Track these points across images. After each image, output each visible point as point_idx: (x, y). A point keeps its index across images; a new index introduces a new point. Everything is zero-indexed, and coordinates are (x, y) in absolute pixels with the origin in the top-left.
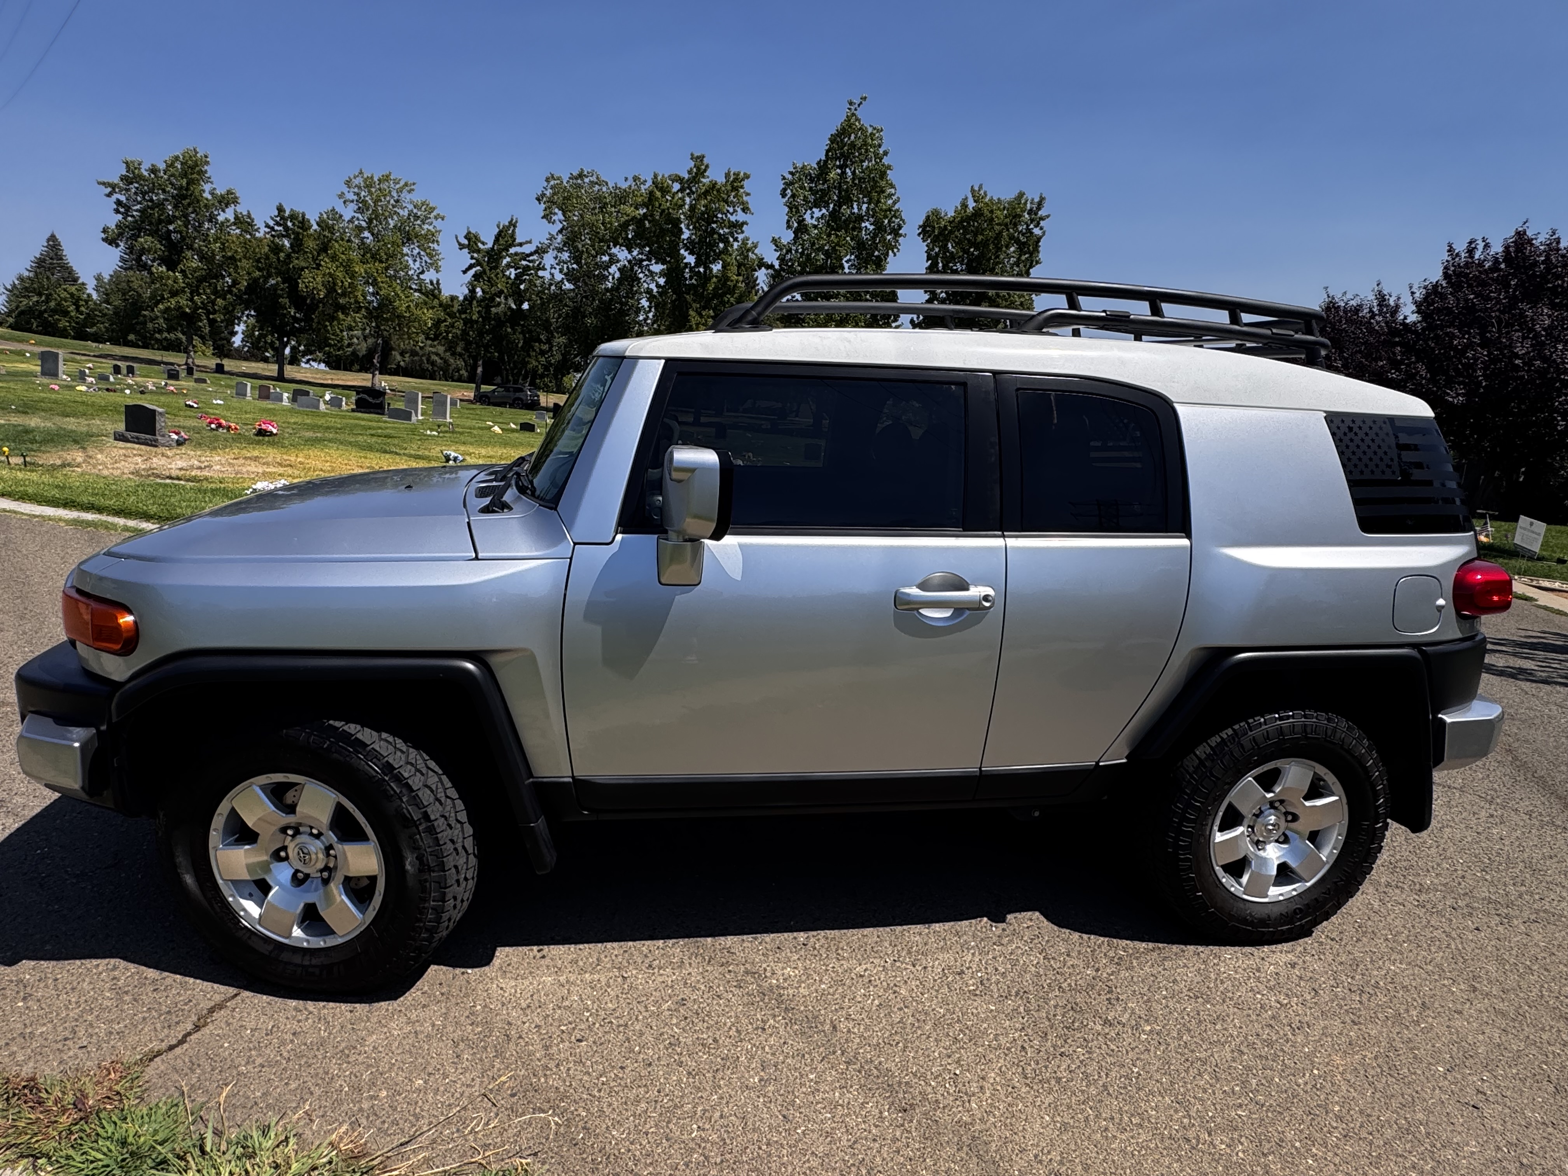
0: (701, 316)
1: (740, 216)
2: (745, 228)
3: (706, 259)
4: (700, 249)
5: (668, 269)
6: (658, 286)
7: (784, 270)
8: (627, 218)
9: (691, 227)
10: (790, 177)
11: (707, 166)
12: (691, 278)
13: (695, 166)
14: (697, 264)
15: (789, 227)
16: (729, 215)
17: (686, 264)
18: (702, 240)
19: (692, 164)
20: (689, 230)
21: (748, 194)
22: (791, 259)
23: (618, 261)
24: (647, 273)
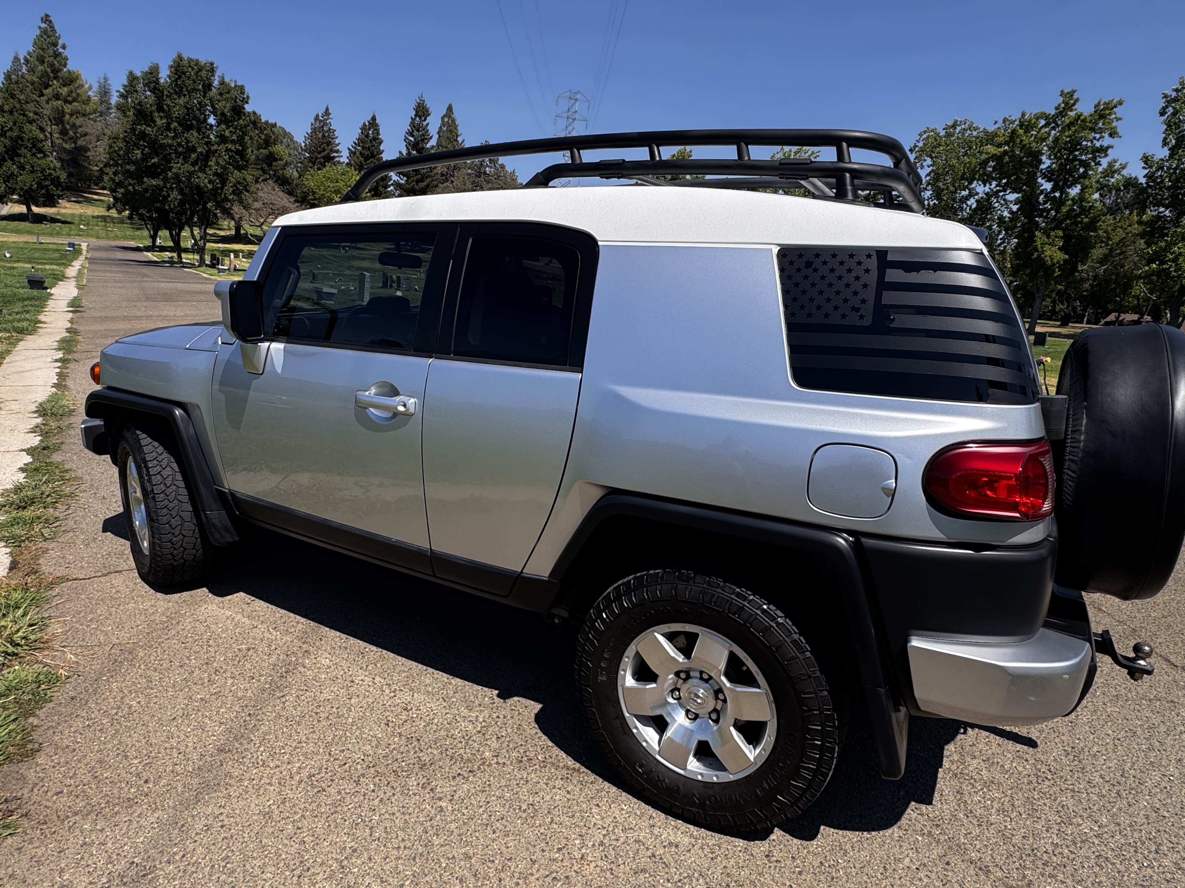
0: (1048, 237)
1: (1107, 141)
2: (1110, 151)
3: (1063, 184)
4: (1058, 176)
5: (1023, 197)
6: (1011, 212)
7: (1150, 187)
8: (986, 156)
9: (1052, 157)
10: (1174, 94)
11: (1077, 100)
12: (1045, 203)
13: (1063, 102)
14: (1053, 190)
15: (1165, 143)
16: (1095, 142)
17: (1042, 191)
18: (1062, 167)
19: (1061, 99)
20: (1051, 159)
21: (1118, 119)
22: (1161, 176)
23: (977, 194)
24: (1002, 202)
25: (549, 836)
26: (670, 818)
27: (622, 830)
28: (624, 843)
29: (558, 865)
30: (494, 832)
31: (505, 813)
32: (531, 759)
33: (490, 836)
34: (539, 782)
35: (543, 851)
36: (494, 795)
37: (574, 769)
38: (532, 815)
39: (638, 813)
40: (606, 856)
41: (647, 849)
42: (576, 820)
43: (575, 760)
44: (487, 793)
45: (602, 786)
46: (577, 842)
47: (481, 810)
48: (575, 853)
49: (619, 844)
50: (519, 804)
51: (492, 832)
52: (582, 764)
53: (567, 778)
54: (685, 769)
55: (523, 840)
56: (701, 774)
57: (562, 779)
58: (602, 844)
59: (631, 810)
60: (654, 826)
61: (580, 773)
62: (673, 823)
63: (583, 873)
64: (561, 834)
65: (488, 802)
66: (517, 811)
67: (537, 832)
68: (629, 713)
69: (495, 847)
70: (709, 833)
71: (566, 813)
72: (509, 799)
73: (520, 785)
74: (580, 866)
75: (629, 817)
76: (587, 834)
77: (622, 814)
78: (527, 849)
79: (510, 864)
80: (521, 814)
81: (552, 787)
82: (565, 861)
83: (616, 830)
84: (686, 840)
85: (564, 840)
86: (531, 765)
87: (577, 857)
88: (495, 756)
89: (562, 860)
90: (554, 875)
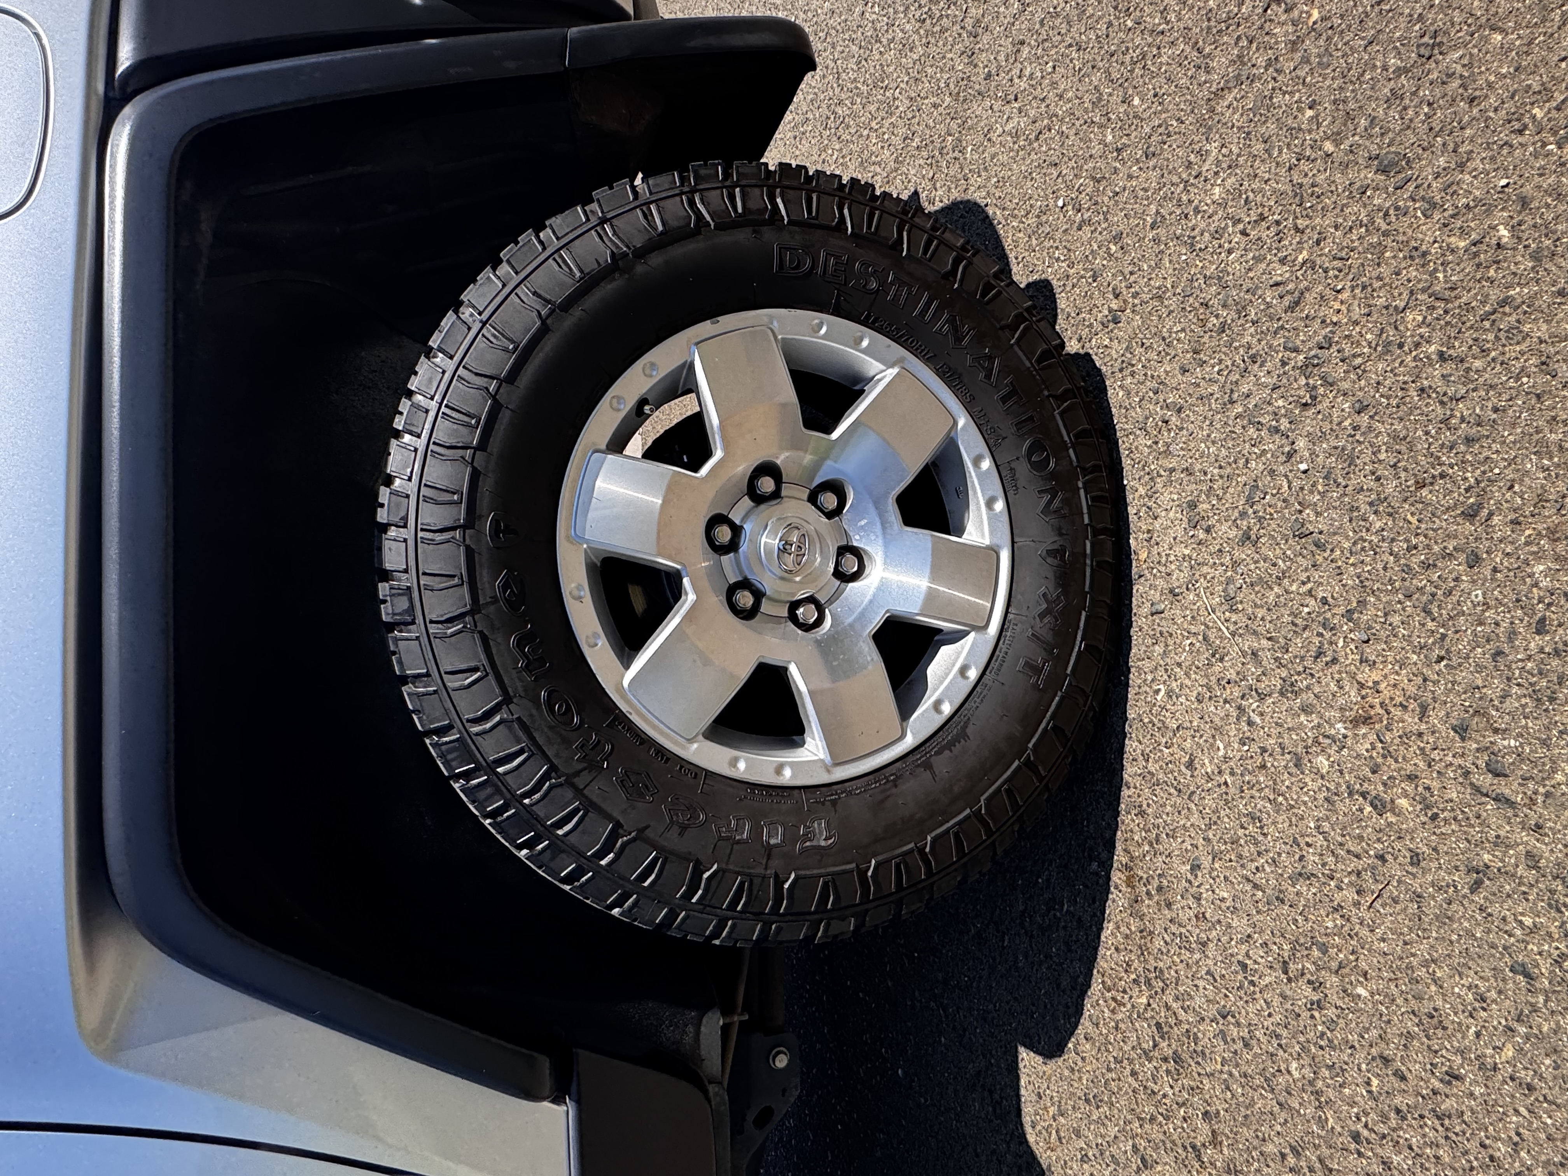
25: (1354, 864)
26: (1134, 570)
27: (1221, 660)
28: (1255, 633)
29: (1435, 785)
30: (1453, 1077)
31: (1361, 1055)
32: (1158, 1026)
33: (1478, 1090)
34: (1208, 973)
35: (1416, 859)
36: (1322, 1122)
37: (1129, 883)
38: (1316, 953)
39: (1159, 649)
40: (1319, 654)
41: (1235, 564)
42: (1261, 804)
43: (1108, 892)
44: (1326, 1152)
45: (1138, 781)
46: (1322, 762)
47: (1396, 1159)
48: (1363, 748)
49: (1265, 643)
50: (1305, 1014)
51: (1457, 1088)
52: (1107, 865)
53: (1160, 889)
54: (994, 551)
55: (1422, 950)
56: (990, 503)
57: (1169, 905)
58: (1289, 689)
59: (1161, 672)
60: (1171, 591)
61: (1132, 859)
62: (1143, 555)
63: (1412, 690)
64: (1326, 826)
65: (1356, 1137)
66: (1331, 1012)
67: (1363, 913)
68: (903, 736)
69: (1509, 1052)
70: (1126, 463)
71: (1257, 843)
72: (1306, 1061)
73: (1245, 1033)
74: (1397, 712)
75: (1179, 665)
76: (1282, 747)
77: (1181, 687)
78: (1444, 919)
79: (1545, 967)
80: (1334, 998)
81: (1204, 926)
82: (1409, 768)
83: (1231, 674)
84: (1167, 497)
85: (1339, 805)
86: (1172, 1021)
87: (1373, 737)
88: (1199, 1157)
89: (1412, 778)
90: (1485, 780)
